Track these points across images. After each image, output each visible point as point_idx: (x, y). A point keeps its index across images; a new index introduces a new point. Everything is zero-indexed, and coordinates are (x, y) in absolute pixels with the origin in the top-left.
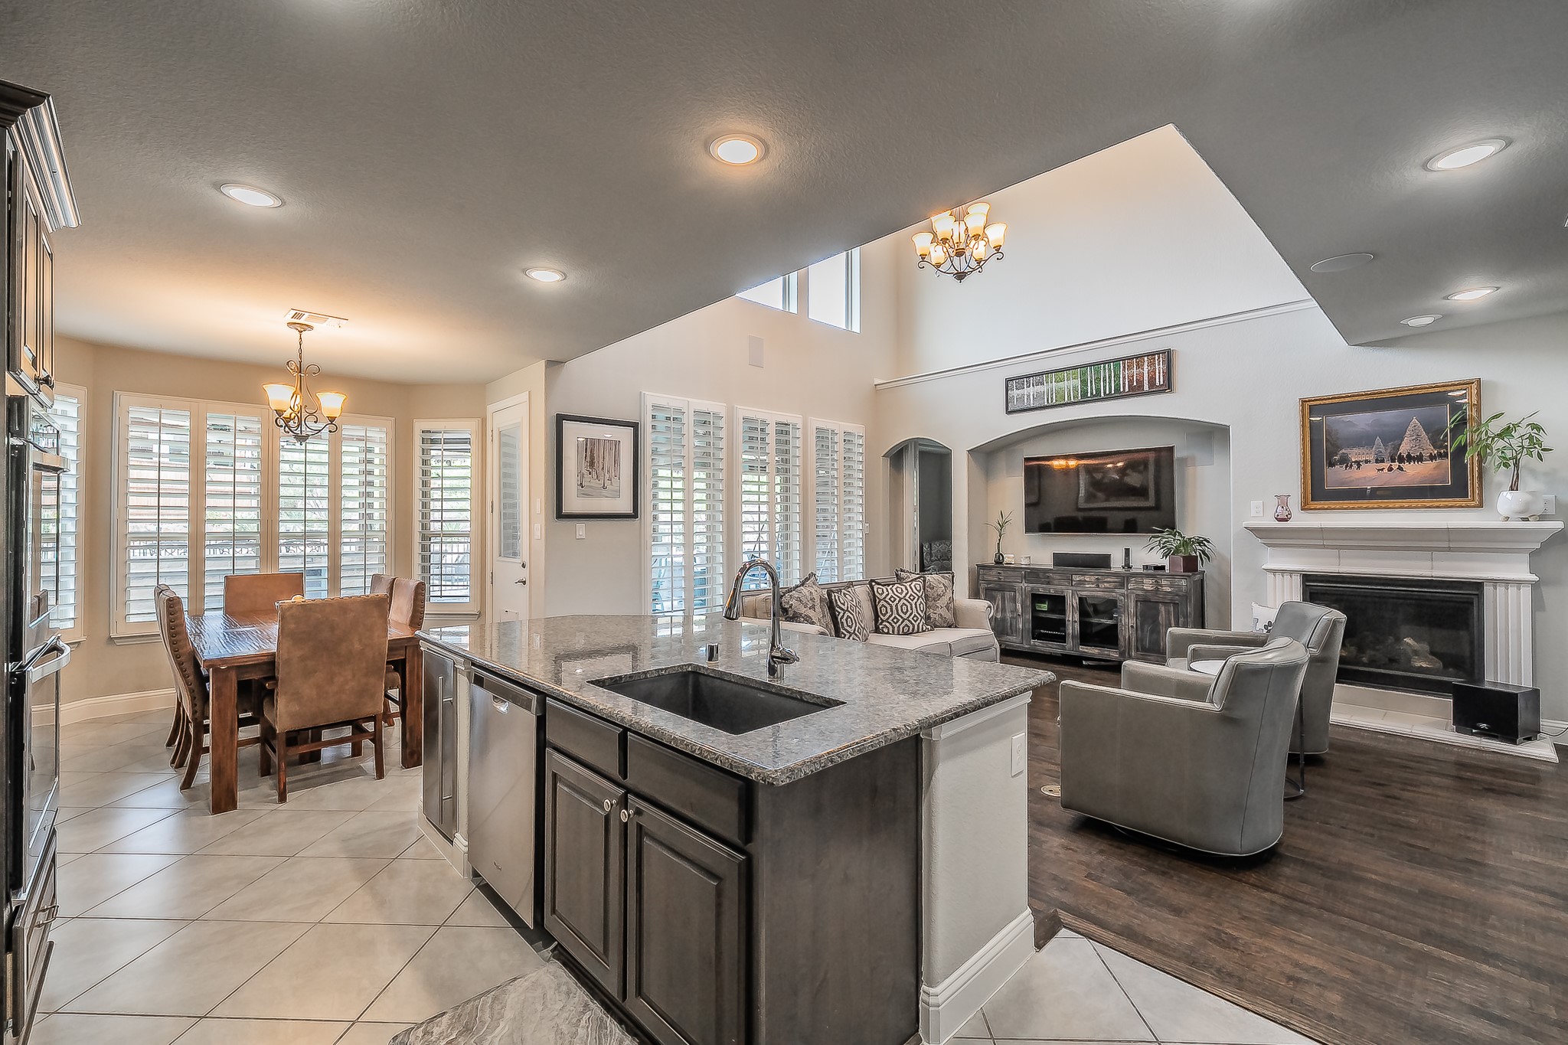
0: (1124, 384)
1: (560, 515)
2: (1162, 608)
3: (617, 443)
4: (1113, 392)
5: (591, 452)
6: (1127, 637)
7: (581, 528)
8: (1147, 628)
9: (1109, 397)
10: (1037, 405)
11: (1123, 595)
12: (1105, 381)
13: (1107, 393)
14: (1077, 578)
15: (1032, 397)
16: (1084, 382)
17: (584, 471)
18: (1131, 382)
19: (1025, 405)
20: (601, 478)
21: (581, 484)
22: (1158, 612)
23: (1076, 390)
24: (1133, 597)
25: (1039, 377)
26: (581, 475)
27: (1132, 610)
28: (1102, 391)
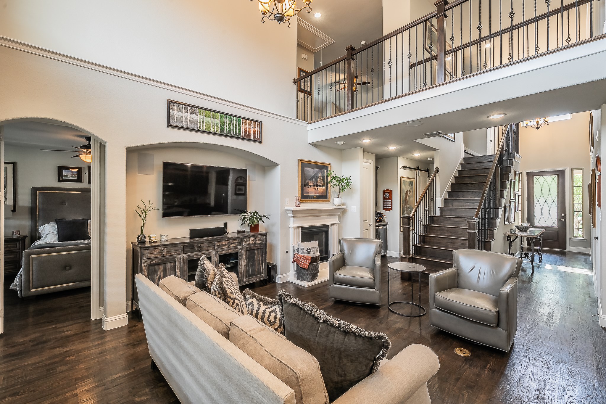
0: (243, 132)
2: (256, 252)
4: (237, 135)
6: (242, 272)
8: (250, 264)
9: (234, 137)
10: (192, 127)
11: (241, 249)
12: (233, 126)
13: (235, 134)
14: (218, 244)
15: (188, 120)
16: (222, 123)
18: (246, 132)
19: (184, 125)
22: (255, 253)
23: (217, 126)
24: (245, 249)
25: (194, 108)
27: (244, 256)
28: (232, 132)
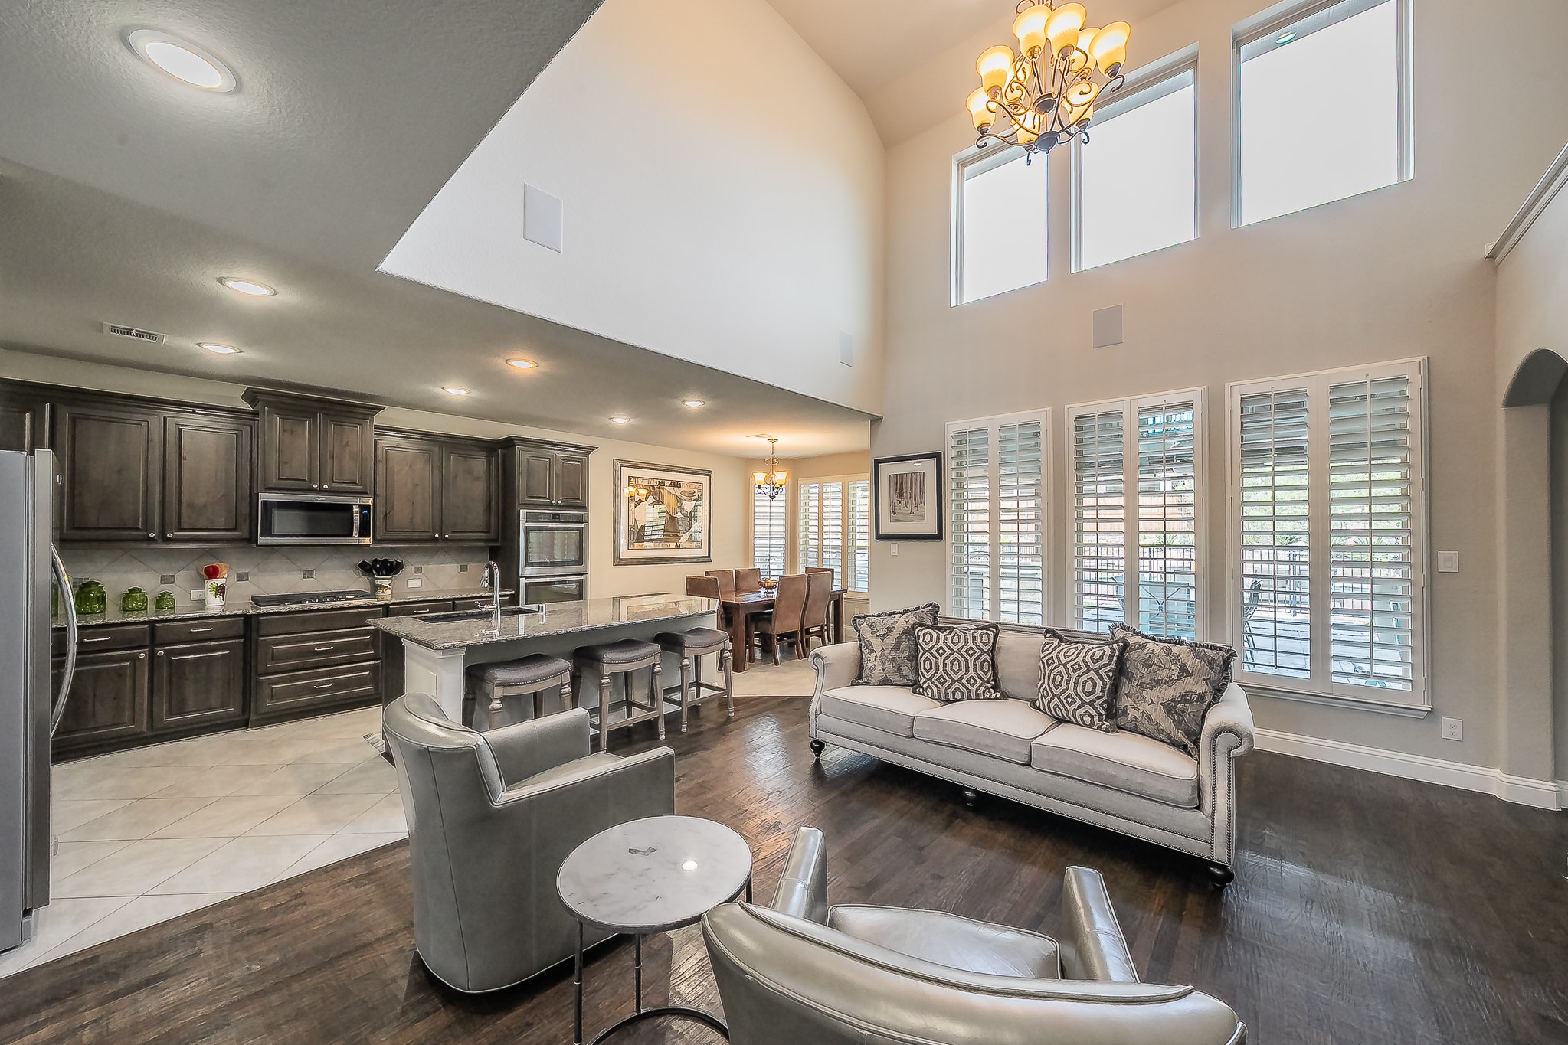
1: (879, 537)
3: (922, 474)
5: (900, 484)
7: (894, 547)
17: (895, 501)
20: (909, 506)
21: (893, 511)
26: (893, 504)
